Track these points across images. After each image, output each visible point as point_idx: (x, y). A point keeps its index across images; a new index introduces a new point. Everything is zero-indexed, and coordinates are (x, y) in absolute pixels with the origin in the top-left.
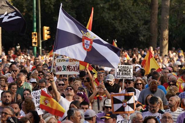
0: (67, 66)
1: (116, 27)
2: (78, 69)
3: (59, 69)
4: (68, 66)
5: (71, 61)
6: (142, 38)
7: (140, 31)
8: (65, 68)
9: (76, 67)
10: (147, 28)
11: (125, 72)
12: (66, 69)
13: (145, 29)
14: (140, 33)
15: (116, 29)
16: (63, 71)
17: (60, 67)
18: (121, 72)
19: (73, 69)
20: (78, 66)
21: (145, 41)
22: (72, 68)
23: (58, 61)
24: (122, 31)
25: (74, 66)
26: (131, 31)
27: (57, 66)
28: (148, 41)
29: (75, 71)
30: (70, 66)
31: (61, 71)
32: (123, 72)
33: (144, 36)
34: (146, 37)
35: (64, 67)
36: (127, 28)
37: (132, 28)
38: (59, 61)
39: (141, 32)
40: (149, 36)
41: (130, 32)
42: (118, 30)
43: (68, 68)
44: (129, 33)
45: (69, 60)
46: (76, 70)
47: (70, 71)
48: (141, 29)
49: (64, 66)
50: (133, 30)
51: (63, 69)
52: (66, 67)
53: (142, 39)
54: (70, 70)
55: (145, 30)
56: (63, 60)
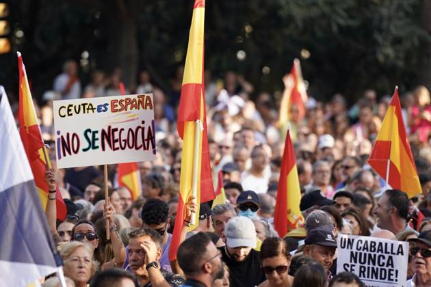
0: (103, 131)
1: (280, 7)
2: (148, 140)
3: (67, 146)
4: (107, 131)
5: (119, 107)
6: (390, 51)
7: (381, 19)
8: (94, 139)
9: (140, 130)
10: (410, 10)
11: (371, 266)
12: (98, 143)
13: (401, 14)
14: (380, 30)
15: (282, 13)
16: (85, 150)
17: (74, 135)
18: (358, 265)
19: (127, 141)
20: (146, 126)
21: (401, 64)
22: (124, 136)
23: (64, 112)
24: (304, 21)
25: (130, 130)
26: (342, 22)
27: (59, 133)
28: (414, 61)
29: (137, 149)
30: (116, 130)
31: (76, 152)
32: (366, 265)
33: (397, 41)
34: (407, 45)
35: (90, 135)
36: (327, 9)
37: (348, 11)
38: (69, 110)
39: (385, 24)
40: (416, 42)
41: (339, 26)
42: (291, 19)
43: (108, 136)
44: (335, 29)
45: (109, 107)
46: (140, 142)
47: (115, 149)
48: (384, 12)
49: (89, 130)
50: (351, 17)
51: (84, 144)
52: (98, 136)
53: (387, 57)
54: (117, 145)
55: (400, 19)
56: (84, 105)
